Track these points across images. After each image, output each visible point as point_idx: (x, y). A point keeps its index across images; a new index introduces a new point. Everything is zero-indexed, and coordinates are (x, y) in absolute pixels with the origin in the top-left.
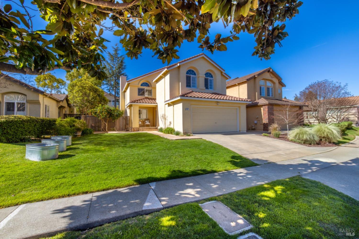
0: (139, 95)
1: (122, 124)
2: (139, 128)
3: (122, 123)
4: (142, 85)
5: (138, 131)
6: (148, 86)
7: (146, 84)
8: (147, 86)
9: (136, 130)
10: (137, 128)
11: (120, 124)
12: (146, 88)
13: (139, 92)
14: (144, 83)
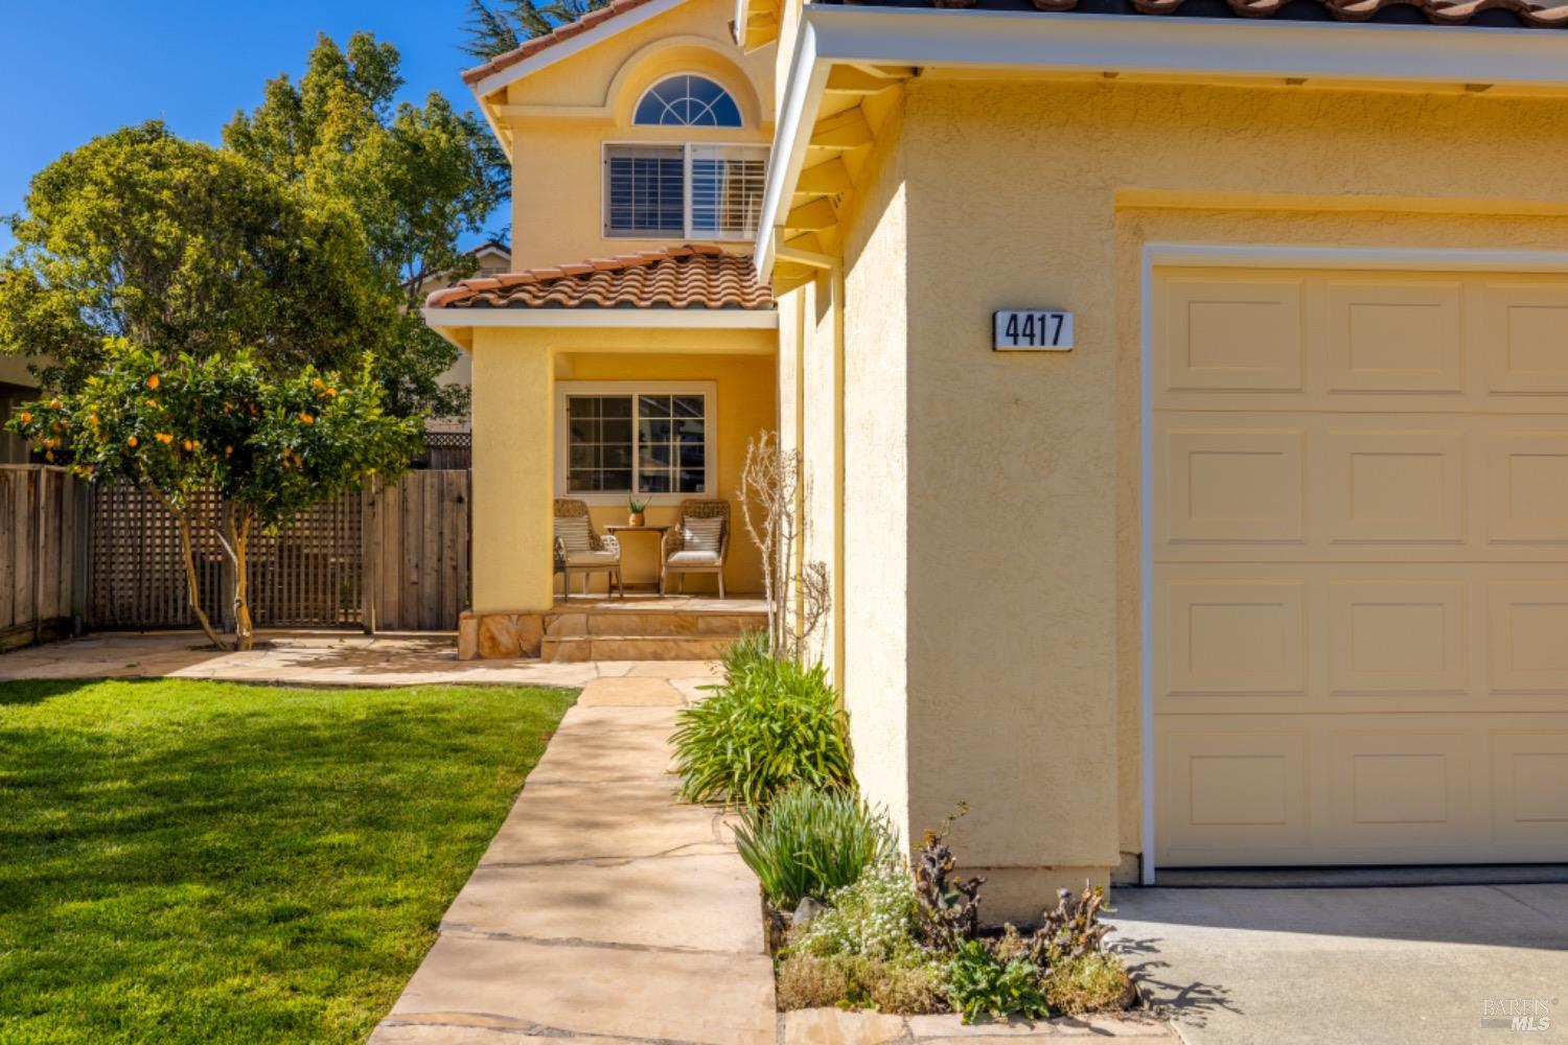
0: (619, 222)
1: (431, 563)
2: (544, 618)
3: (431, 549)
4: (649, 113)
5: (535, 653)
6: (727, 114)
7: (707, 90)
8: (706, 121)
9: (506, 641)
10: (524, 615)
11: (413, 558)
12: (696, 142)
13: (619, 193)
14: (671, 90)
